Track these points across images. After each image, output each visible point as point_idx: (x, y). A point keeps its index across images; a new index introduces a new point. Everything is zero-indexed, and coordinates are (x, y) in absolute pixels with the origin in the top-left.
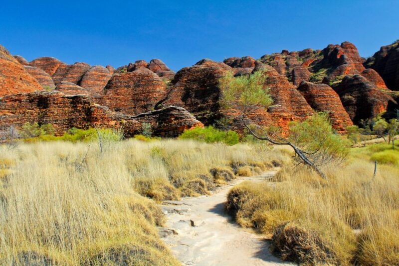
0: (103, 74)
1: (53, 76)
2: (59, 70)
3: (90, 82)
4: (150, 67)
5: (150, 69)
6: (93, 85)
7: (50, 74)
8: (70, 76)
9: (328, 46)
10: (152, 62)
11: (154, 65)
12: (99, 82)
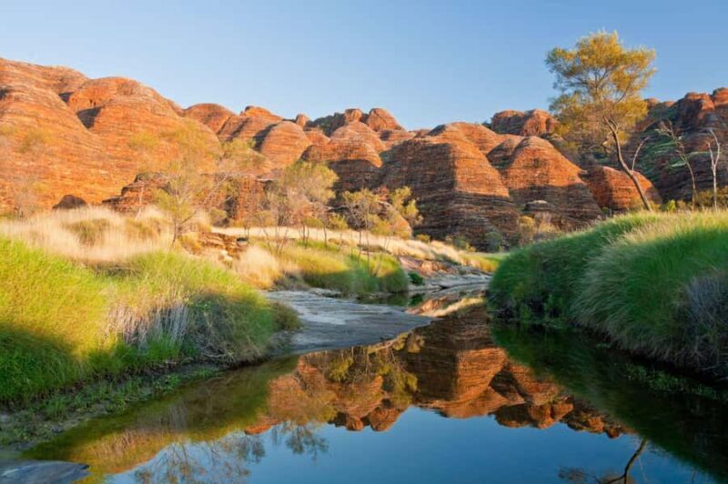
0: (294, 135)
1: (219, 133)
2: (227, 125)
3: (274, 147)
4: (369, 121)
5: (368, 125)
6: (279, 152)
7: (214, 129)
8: (244, 135)
9: (687, 96)
10: (373, 113)
11: (376, 119)
12: (287, 148)
